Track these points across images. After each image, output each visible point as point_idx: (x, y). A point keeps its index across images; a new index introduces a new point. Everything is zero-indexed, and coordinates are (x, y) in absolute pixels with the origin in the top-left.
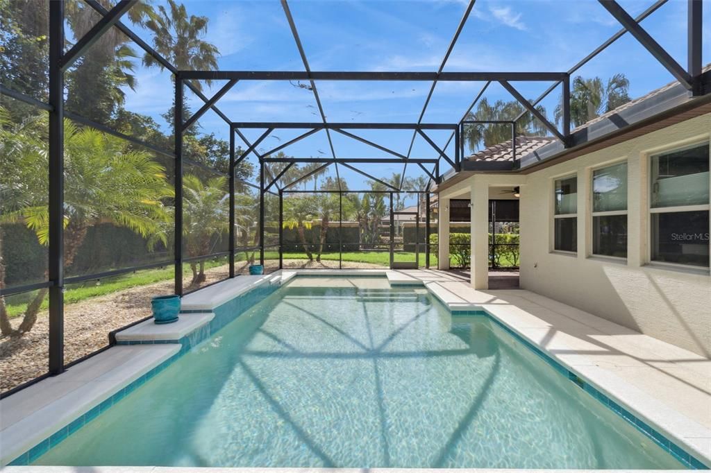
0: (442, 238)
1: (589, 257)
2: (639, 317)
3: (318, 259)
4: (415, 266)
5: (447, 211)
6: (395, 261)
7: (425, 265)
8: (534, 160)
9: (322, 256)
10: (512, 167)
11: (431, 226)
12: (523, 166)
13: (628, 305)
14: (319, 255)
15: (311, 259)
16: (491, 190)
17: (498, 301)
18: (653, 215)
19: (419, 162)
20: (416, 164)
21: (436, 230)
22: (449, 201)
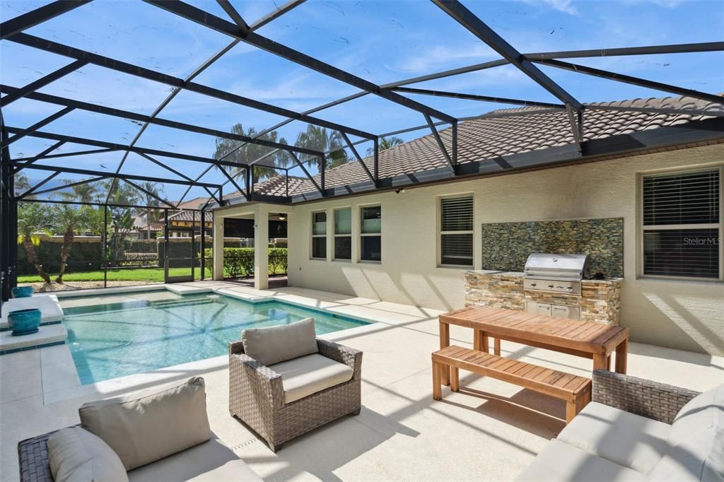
0: (216, 252)
1: (333, 260)
2: (356, 289)
3: (59, 281)
4: (191, 279)
5: (222, 227)
6: (169, 276)
7: (200, 277)
8: (301, 199)
9: (65, 277)
10: (286, 201)
11: (206, 241)
12: (294, 201)
13: (351, 284)
14: (61, 276)
15: (48, 281)
16: (271, 215)
17: (279, 294)
18: (362, 237)
19: (205, 186)
20: (202, 188)
21: (210, 245)
22: (223, 220)
